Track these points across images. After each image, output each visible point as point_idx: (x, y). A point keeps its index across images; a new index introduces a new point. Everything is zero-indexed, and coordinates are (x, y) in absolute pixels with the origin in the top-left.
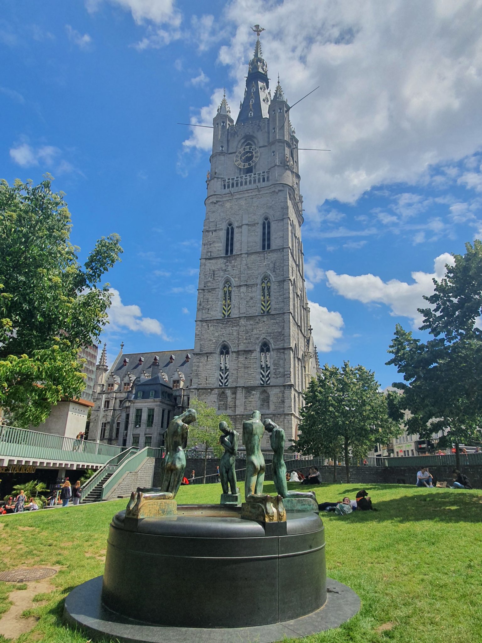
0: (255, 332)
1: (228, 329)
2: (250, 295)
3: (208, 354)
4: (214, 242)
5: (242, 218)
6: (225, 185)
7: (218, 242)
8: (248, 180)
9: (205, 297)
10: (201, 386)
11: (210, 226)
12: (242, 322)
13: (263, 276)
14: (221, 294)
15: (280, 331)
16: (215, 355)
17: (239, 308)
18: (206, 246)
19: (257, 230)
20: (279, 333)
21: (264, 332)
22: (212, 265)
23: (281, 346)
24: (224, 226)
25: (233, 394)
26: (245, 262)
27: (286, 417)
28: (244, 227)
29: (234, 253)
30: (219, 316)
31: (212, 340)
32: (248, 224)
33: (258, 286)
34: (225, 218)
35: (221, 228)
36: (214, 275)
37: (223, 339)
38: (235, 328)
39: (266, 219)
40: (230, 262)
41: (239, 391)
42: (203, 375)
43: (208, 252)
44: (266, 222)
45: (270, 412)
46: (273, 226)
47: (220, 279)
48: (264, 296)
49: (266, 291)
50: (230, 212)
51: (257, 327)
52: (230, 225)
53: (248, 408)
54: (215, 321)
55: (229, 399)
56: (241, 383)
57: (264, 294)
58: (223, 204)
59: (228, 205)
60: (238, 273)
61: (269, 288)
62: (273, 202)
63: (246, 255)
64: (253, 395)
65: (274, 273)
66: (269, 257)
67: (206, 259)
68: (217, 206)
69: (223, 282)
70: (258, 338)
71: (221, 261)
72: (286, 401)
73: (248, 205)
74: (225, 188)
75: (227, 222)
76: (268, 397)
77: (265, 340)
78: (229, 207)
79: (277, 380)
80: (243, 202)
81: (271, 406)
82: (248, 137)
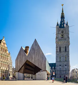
3: (58, 66)
8: (63, 39)
10: (57, 70)
11: (57, 47)
12: (63, 62)
13: (65, 55)
19: (64, 48)
26: (63, 53)
29: (61, 51)
37: (60, 64)
43: (57, 51)
47: (59, 55)
48: (65, 58)
53: (64, 73)
55: (61, 72)
56: (63, 70)
58: (59, 43)
74: (59, 40)
75: (60, 46)
77: (66, 64)
82: (62, 31)
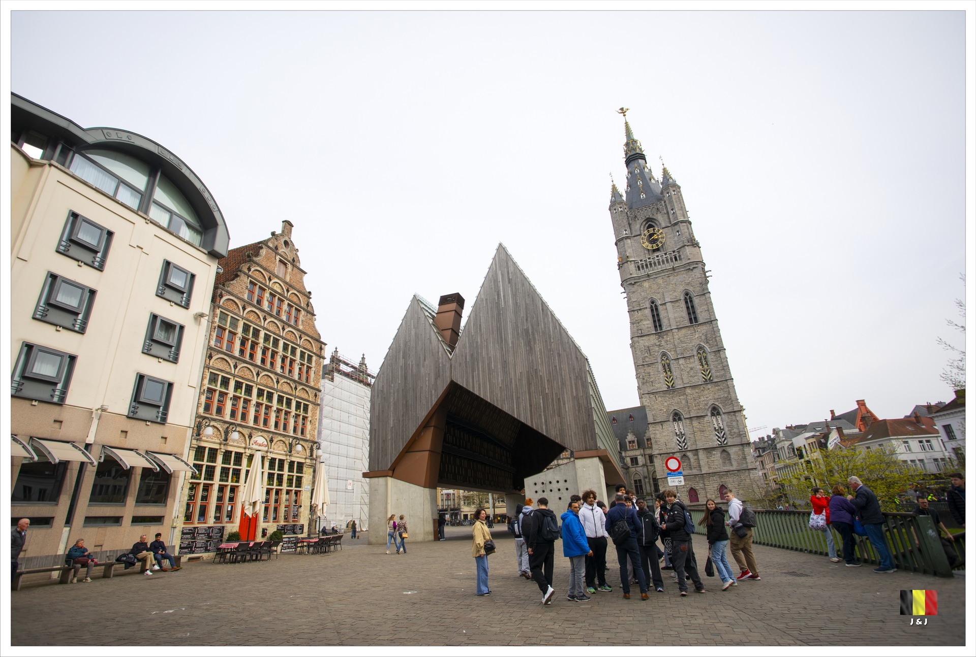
0: (702, 399)
1: (676, 399)
2: (690, 366)
3: (662, 423)
4: (642, 320)
5: (664, 295)
6: (638, 267)
7: (645, 320)
8: (661, 260)
9: (646, 371)
10: (661, 452)
11: (634, 306)
12: (688, 391)
13: (697, 347)
14: (660, 367)
15: (726, 396)
16: (669, 423)
17: (682, 379)
18: (635, 325)
19: (681, 306)
20: (726, 397)
21: (711, 398)
22: (644, 342)
23: (730, 409)
24: (648, 305)
25: (694, 455)
26: (677, 336)
27: (751, 472)
28: (668, 304)
29: (664, 329)
30: (665, 388)
31: (663, 410)
32: (671, 302)
33: (695, 357)
34: (646, 297)
35: (645, 307)
36: (649, 351)
37: (673, 408)
38: (682, 397)
39: (687, 294)
40: (663, 338)
41: (701, 453)
42: (662, 440)
43: (638, 330)
44: (688, 297)
45: (734, 468)
46: (696, 301)
47: (656, 354)
48: (702, 365)
49: (704, 361)
50: (650, 291)
51: (703, 394)
52: (653, 302)
53: (712, 467)
54: (661, 393)
55: (692, 460)
56: (700, 445)
57: (702, 364)
58: (641, 284)
59: (646, 284)
60: (673, 347)
61: (705, 358)
62: (690, 279)
63: (677, 330)
64: (714, 454)
65: (708, 344)
66: (699, 330)
67: (638, 337)
68: (635, 286)
69: (660, 356)
70: (706, 405)
71: (653, 338)
72: (747, 457)
73: (666, 283)
74: (639, 270)
75: (650, 300)
76: (729, 454)
77: (713, 405)
78: (647, 286)
79: (734, 440)
80: (660, 281)
81: (733, 463)
82: (649, 220)
